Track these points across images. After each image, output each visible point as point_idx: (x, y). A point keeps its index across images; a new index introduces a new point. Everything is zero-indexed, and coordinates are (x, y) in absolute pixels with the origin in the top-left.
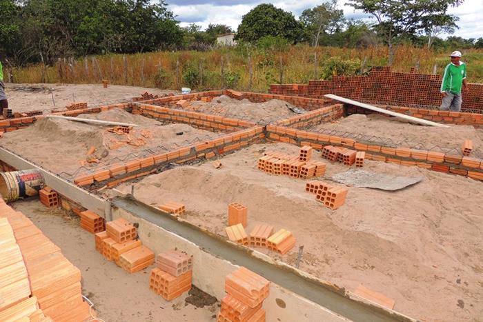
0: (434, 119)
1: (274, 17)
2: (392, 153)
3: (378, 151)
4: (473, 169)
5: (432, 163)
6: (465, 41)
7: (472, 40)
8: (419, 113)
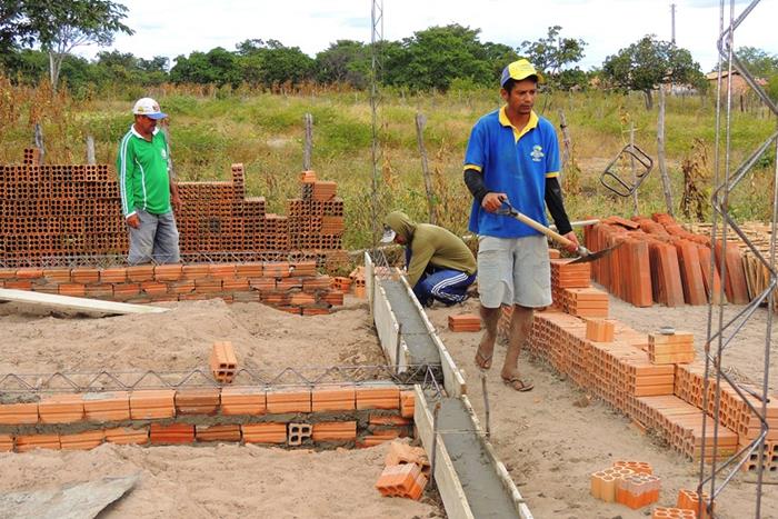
2: (26, 419)
4: (252, 419)
5: (148, 424)
8: (72, 281)
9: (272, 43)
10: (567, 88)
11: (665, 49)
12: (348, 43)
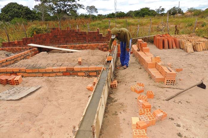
0: (78, 49)
1: (19, 9)
2: (44, 71)
3: (38, 71)
4: (79, 72)
5: (63, 72)
6: (104, 16)
7: (106, 15)
8: (71, 47)
9: (120, 12)
10: (162, 16)
11: (177, 8)
12: (131, 11)
